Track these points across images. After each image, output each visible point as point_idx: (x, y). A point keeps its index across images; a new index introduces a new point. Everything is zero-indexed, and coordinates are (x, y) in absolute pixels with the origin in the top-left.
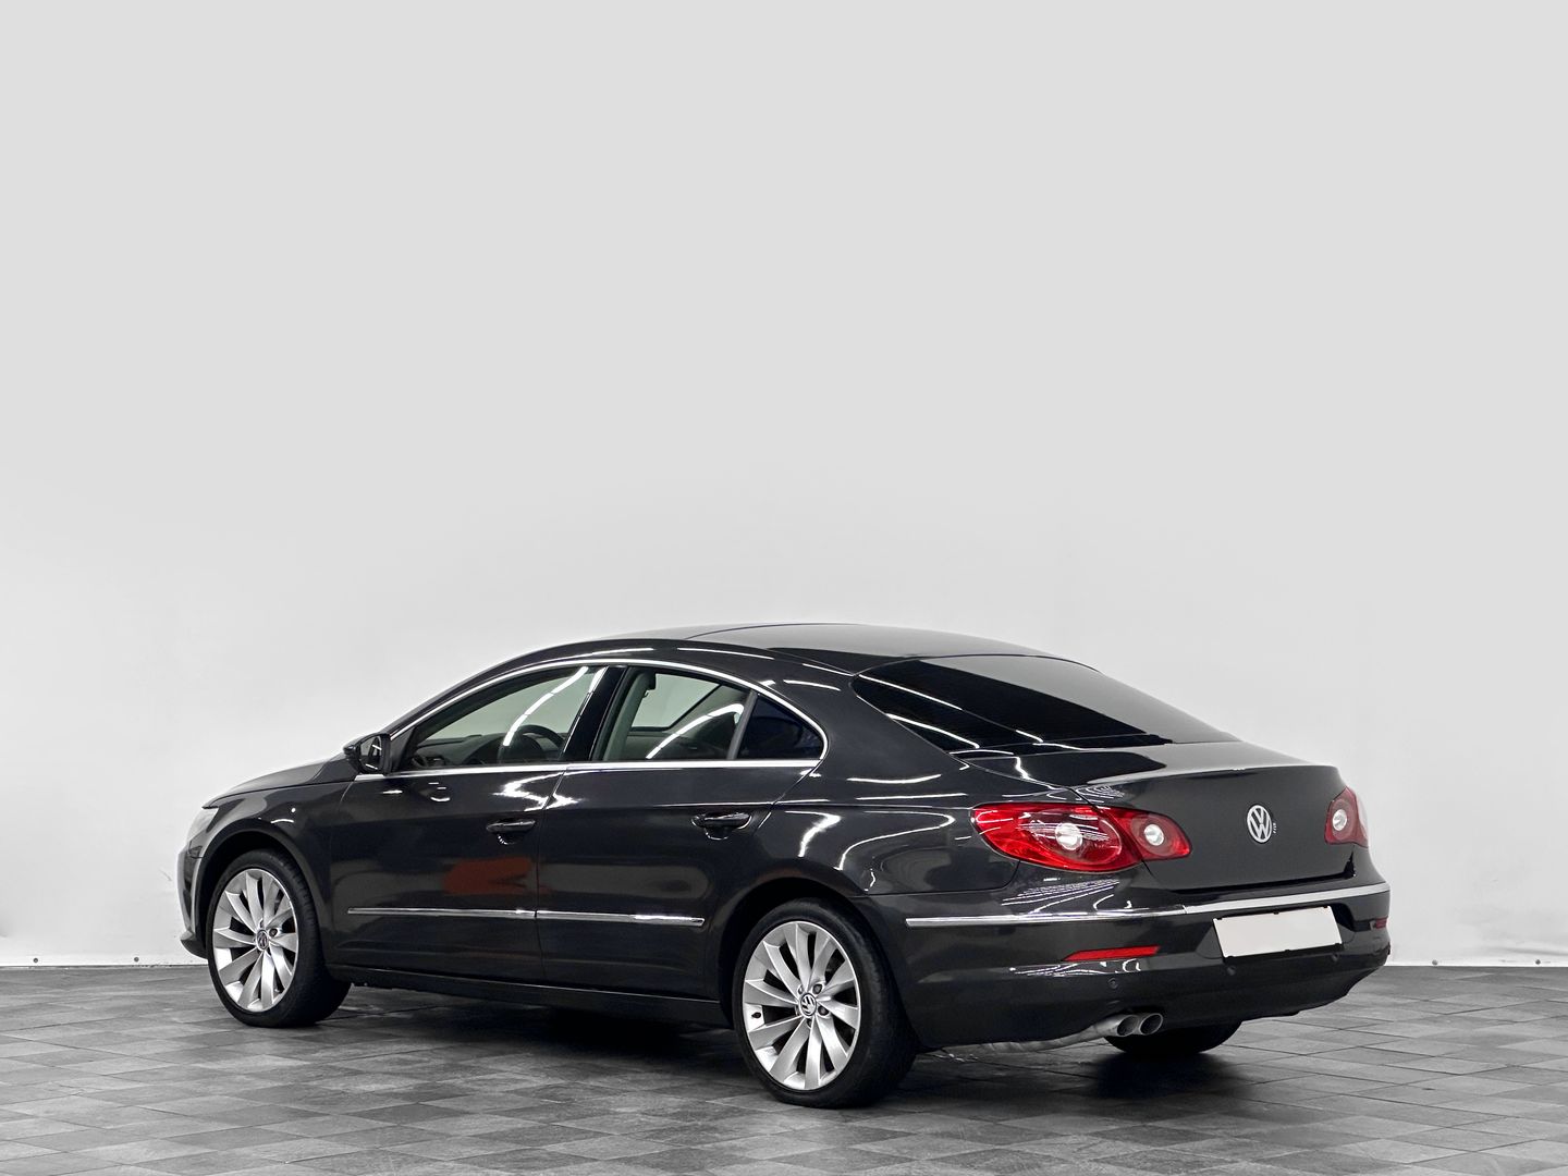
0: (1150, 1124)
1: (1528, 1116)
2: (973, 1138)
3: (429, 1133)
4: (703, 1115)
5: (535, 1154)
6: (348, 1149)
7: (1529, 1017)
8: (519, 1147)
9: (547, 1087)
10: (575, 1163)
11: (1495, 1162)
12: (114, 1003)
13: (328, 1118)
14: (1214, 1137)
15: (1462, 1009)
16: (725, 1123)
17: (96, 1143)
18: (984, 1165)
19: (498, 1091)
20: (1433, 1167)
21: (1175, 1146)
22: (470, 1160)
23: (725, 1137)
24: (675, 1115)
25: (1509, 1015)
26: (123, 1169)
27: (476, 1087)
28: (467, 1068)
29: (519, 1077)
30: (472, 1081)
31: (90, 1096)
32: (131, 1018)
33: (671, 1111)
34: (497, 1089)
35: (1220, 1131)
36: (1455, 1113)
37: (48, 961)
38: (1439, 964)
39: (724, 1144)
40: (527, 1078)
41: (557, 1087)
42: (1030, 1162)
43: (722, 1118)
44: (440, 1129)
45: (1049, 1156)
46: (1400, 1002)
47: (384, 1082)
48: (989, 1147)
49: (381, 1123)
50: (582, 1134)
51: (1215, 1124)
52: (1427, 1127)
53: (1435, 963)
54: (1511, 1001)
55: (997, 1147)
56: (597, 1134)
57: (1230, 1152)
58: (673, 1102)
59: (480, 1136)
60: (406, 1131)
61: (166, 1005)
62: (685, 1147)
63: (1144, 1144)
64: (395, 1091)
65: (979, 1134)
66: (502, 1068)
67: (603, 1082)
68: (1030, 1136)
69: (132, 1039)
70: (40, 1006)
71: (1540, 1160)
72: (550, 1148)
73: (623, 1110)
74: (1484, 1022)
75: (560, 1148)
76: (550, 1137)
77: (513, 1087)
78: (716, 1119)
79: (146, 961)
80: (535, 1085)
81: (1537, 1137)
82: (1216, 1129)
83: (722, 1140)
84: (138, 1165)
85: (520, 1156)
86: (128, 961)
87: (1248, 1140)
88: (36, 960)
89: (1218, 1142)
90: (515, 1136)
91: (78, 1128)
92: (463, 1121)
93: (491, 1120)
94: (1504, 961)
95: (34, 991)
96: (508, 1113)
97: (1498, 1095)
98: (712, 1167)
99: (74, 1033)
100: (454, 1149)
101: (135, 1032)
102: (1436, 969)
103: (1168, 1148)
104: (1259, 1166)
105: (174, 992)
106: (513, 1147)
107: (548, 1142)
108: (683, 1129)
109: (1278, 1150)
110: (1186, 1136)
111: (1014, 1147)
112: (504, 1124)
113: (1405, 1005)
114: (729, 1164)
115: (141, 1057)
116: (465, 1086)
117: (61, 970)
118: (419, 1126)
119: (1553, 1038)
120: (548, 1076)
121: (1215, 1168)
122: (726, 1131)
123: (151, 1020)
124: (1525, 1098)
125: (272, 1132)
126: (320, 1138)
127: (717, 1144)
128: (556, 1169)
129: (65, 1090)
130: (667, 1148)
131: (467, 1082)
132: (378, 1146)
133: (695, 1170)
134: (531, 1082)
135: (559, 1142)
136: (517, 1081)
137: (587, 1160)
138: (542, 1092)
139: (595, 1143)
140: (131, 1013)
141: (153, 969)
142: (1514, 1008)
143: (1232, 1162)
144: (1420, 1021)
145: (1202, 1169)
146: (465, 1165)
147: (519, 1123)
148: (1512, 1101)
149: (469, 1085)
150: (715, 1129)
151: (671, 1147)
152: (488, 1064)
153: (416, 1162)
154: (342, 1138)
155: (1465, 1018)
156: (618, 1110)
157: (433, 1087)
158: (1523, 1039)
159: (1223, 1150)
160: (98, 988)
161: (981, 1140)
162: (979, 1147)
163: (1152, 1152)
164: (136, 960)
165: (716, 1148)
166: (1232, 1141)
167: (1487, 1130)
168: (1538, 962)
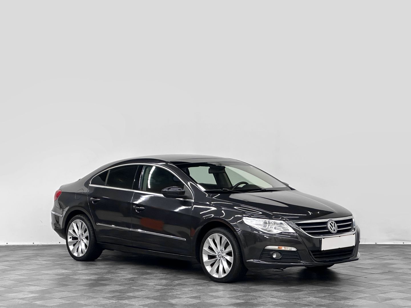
0: (289, 287)
1: (391, 285)
2: (241, 291)
3: (97, 290)
4: (171, 285)
5: (124, 296)
6: (75, 295)
7: (398, 258)
8: (120, 294)
9: (132, 278)
10: (134, 298)
11: (379, 298)
12: (25, 255)
13: (72, 286)
14: (305, 291)
15: (381, 256)
16: (176, 288)
17: (9, 293)
18: (242, 299)
19: (119, 279)
20: (362, 299)
21: (294, 293)
22: (106, 298)
23: (175, 291)
24: (164, 285)
25: (393, 257)
26: (14, 300)
27: (113, 278)
28: (112, 273)
29: (125, 275)
30: (112, 276)
31: (12, 280)
32: (28, 259)
33: (163, 284)
34: (119, 278)
35: (307, 289)
36: (371, 284)
37: (10, 244)
38: (377, 244)
39: (174, 293)
40: (127, 275)
41: (135, 278)
42: (254, 298)
43: (176, 286)
44: (101, 289)
45: (260, 296)
46: (364, 254)
47: (90, 276)
48: (244, 294)
49: (86, 287)
50: (138, 290)
51: (306, 287)
52: (363, 288)
53: (376, 243)
54: (394, 254)
55: (247, 294)
56: (142, 290)
57: (308, 295)
58: (164, 282)
59: (111, 291)
60: (91, 290)
61: (38, 256)
62: (164, 294)
63: (286, 293)
64: (92, 279)
65: (243, 290)
66: (122, 272)
67: (147, 276)
68: (256, 291)
69: (27, 265)
70: (6, 256)
71: (391, 297)
72: (128, 294)
73: (151, 284)
74: (385, 259)
75: (131, 294)
76: (129, 291)
77: (123, 278)
78: (174, 286)
79: (36, 243)
80: (129, 277)
81: (392, 291)
82: (306, 289)
83: (174, 292)
84: (18, 299)
85: (120, 297)
86: (31, 244)
87: (314, 292)
88: (7, 243)
89: (306, 292)
90: (120, 291)
91: (6, 289)
92: (108, 287)
93: (115, 287)
94: (394, 243)
95: (5, 252)
96: (120, 285)
97: (384, 279)
98: (170, 299)
99: (12, 263)
100: (103, 294)
101: (28, 263)
102: (376, 245)
103: (292, 294)
104: (315, 299)
105: (41, 252)
106: (119, 294)
107: (128, 292)
108: (165, 289)
109: (321, 294)
110: (298, 291)
111: (251, 294)
112: (118, 288)
113: (365, 255)
114: (174, 299)
115: (28, 270)
116: (110, 277)
117: (14, 246)
118: (95, 288)
119: (403, 264)
120: (133, 275)
121: (303, 299)
122: (176, 290)
123: (33, 259)
124: (391, 280)
125: (56, 290)
126: (68, 292)
127: (173, 293)
128: (128, 300)
129: (6, 279)
130: (159, 294)
131: (111, 276)
132: (83, 294)
133: (165, 300)
134: (128, 276)
135: (131, 293)
136: (124, 276)
137: (137, 298)
138: (130, 279)
139: (140, 293)
140: (28, 258)
141: (38, 246)
142: (394, 255)
143: (308, 298)
144: (368, 259)
145: (300, 300)
146: (104, 299)
147: (122, 288)
148: (387, 281)
149: (112, 277)
150: (173, 289)
151: (160, 294)
152: (118, 271)
153: (92, 298)
154: (74, 292)
155: (380, 258)
156: (149, 284)
157: (102, 278)
158: (395, 264)
159: (306, 294)
160: (22, 251)
161: (243, 292)
162: (242, 294)
163: (288, 295)
164: (33, 243)
165: (172, 294)
166: (309, 292)
167: (379, 289)
168: (403, 243)
